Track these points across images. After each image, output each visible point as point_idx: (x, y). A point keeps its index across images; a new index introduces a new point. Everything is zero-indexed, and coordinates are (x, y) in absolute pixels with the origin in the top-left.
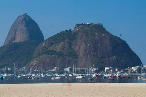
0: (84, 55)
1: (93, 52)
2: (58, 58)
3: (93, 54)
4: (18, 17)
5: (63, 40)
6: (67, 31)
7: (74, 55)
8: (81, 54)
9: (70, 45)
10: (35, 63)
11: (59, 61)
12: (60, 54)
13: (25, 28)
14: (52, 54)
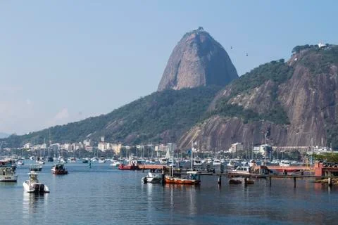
0: (303, 116)
1: (324, 109)
2: (245, 123)
3: (322, 114)
4: (185, 36)
5: (261, 81)
6: (274, 62)
7: (281, 116)
8: (296, 114)
9: (275, 92)
10: (196, 134)
11: (246, 130)
12: (251, 115)
13: (197, 59)
14: (233, 115)
